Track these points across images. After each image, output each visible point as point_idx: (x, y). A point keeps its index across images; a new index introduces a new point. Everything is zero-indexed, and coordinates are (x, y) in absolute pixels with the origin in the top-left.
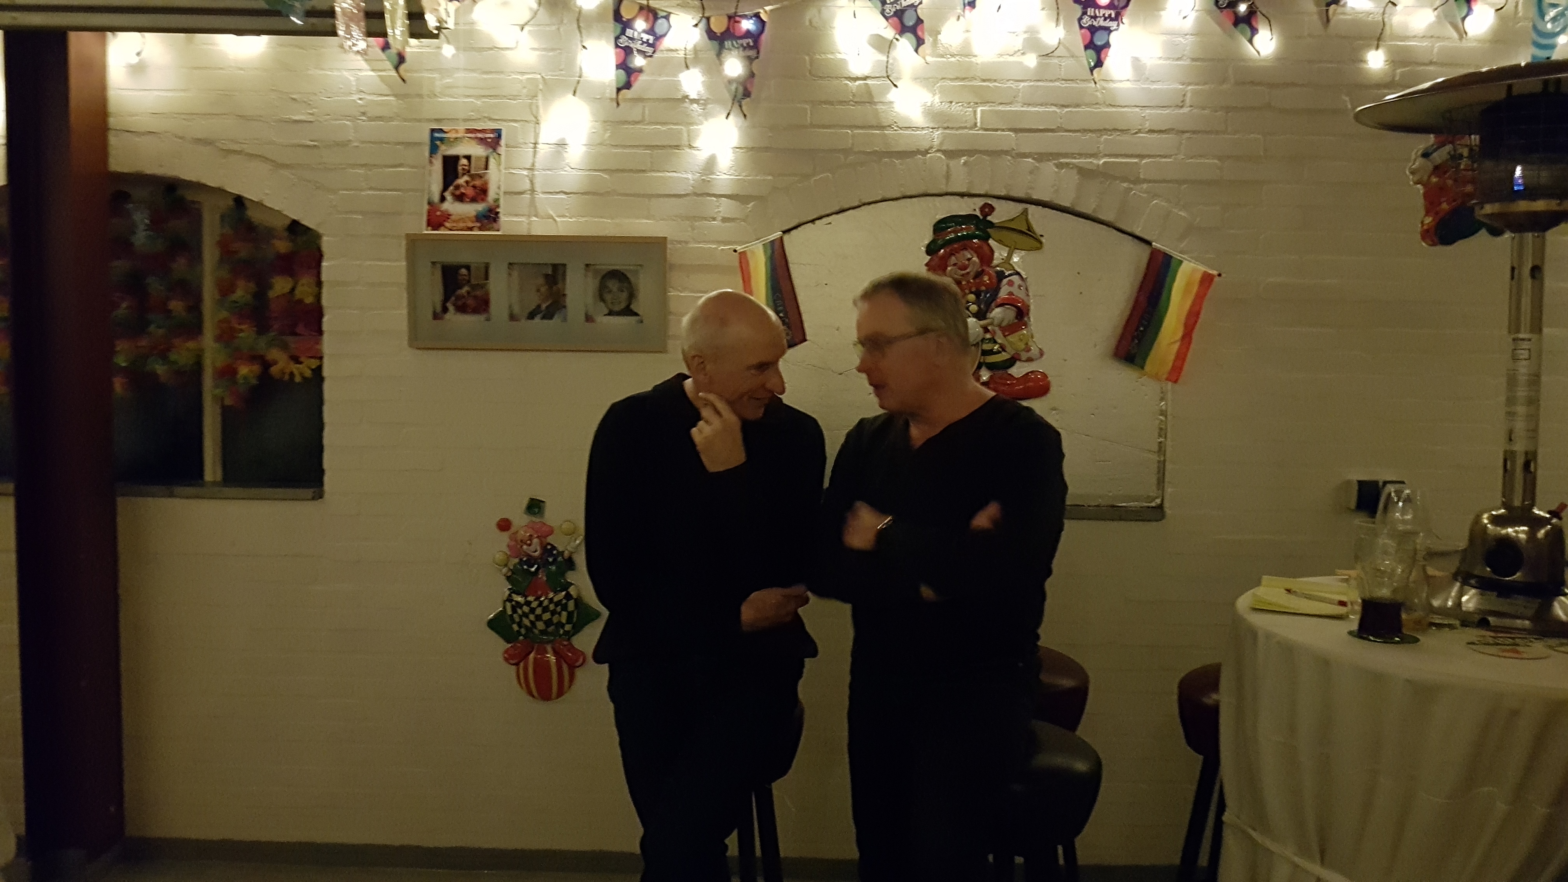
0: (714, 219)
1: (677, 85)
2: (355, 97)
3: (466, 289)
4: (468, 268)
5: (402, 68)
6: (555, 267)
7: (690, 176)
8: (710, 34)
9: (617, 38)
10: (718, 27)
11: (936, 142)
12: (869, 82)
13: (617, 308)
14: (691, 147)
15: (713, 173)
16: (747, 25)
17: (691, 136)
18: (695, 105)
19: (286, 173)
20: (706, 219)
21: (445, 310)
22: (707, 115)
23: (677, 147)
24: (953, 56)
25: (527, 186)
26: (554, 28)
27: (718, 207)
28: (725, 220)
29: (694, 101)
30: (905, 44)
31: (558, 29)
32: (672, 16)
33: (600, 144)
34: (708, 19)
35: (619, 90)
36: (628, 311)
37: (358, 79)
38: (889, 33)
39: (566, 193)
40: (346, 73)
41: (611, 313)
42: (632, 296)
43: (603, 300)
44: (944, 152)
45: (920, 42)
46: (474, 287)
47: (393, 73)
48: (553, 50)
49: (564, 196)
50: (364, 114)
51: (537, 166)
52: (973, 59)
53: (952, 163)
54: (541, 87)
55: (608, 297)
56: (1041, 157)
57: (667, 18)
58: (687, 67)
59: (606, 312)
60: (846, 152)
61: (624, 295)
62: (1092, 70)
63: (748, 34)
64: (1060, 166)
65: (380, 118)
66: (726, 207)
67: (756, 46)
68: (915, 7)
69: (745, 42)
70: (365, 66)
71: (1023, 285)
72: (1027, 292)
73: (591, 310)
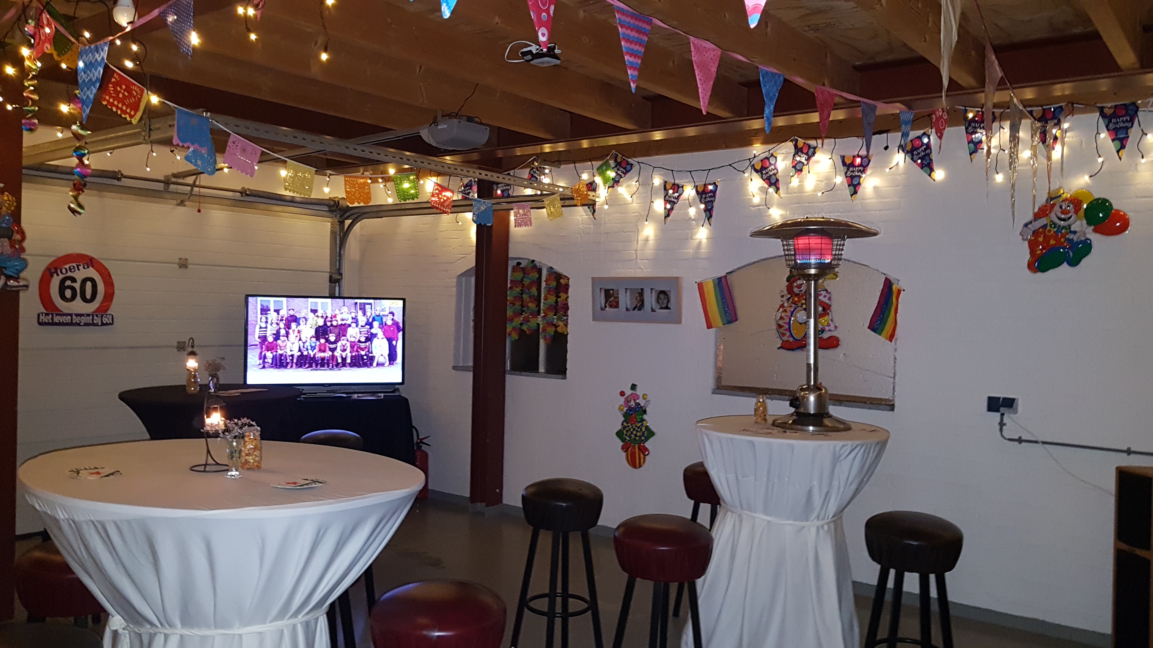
1: (686, 214)
2: (581, 226)
3: (612, 298)
4: (613, 290)
5: (596, 213)
6: (642, 289)
7: (691, 251)
8: (698, 192)
9: (665, 197)
10: (700, 190)
12: (760, 207)
13: (663, 306)
14: (691, 239)
15: (700, 249)
16: (711, 187)
17: (692, 234)
18: (694, 222)
20: (696, 268)
21: (606, 307)
22: (698, 225)
23: (687, 239)
24: (795, 193)
25: (635, 257)
26: (644, 195)
27: (701, 263)
29: (693, 220)
30: (771, 190)
31: (646, 195)
32: (684, 187)
33: (660, 239)
34: (697, 186)
35: (665, 217)
36: (667, 308)
37: (582, 219)
38: (767, 186)
39: (648, 260)
40: (578, 217)
41: (661, 308)
42: (668, 301)
43: (658, 302)
45: (778, 189)
46: (615, 298)
47: (592, 216)
48: (645, 203)
50: (583, 232)
51: (638, 249)
52: (804, 194)
54: (640, 218)
55: (660, 301)
57: (682, 187)
58: (690, 206)
59: (660, 307)
61: (665, 301)
62: (852, 195)
63: (711, 191)
66: (704, 263)
67: (714, 196)
68: (775, 174)
69: (710, 195)
70: (584, 214)
71: (828, 296)
72: (829, 299)
73: (654, 307)
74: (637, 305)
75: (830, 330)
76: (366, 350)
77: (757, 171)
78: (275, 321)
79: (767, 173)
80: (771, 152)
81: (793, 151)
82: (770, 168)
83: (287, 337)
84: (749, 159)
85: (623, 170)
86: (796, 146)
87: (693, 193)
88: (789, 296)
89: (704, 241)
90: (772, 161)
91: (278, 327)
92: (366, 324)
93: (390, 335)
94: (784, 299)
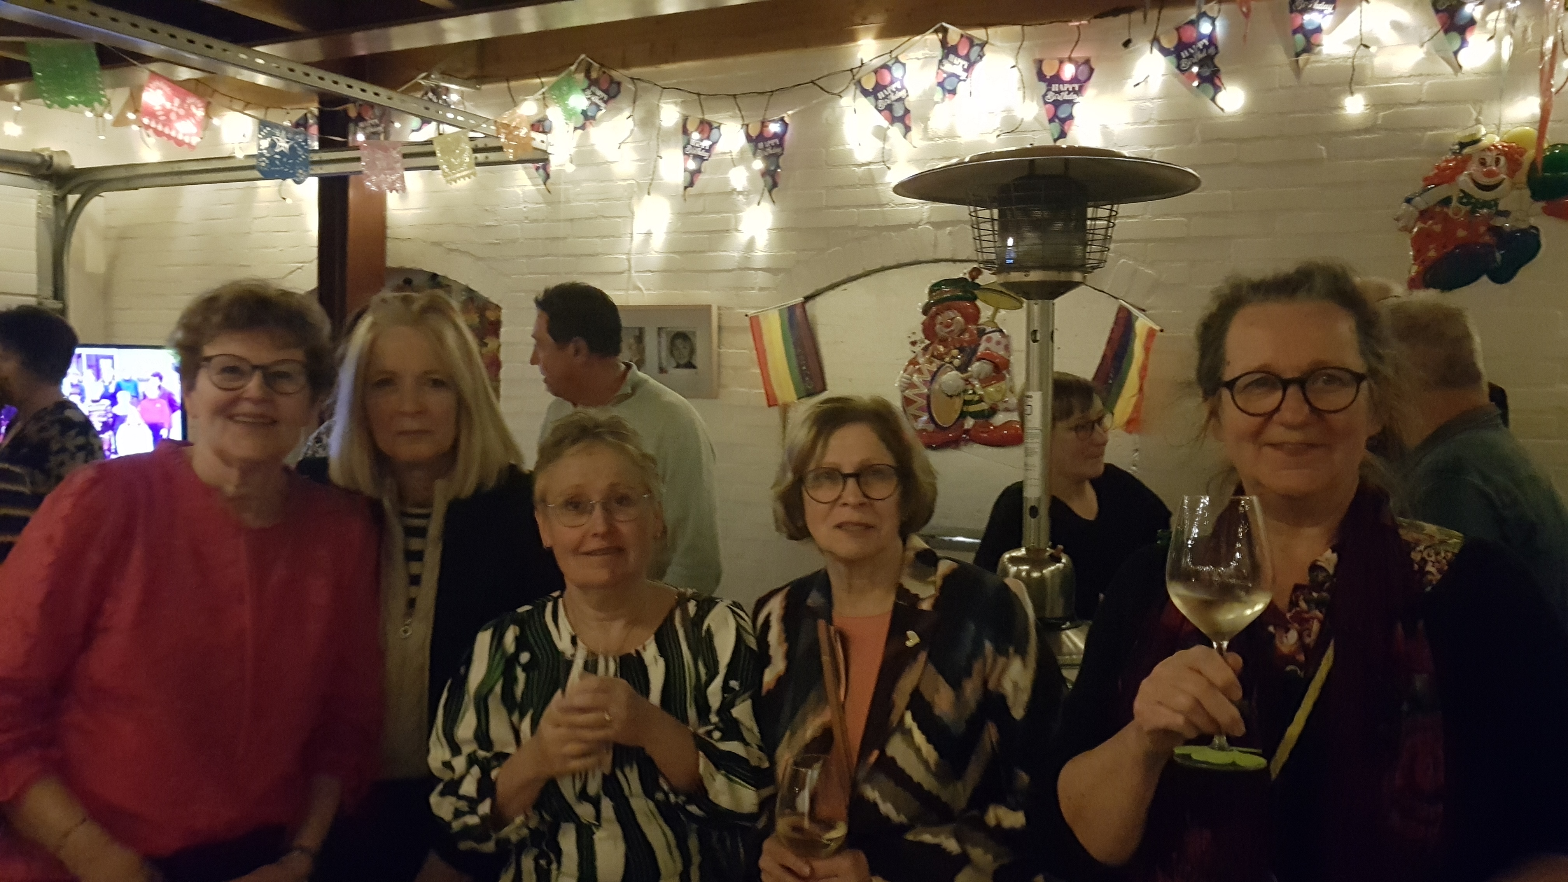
0: (753, 289)
1: (727, 181)
2: (522, 206)
5: (549, 181)
6: (640, 330)
7: (736, 254)
8: (749, 138)
9: (685, 147)
10: (754, 133)
11: (926, 215)
12: (872, 167)
13: (682, 362)
14: (736, 230)
15: (752, 251)
16: (774, 128)
17: (737, 221)
18: (741, 196)
19: (482, 263)
20: (746, 289)
22: (748, 204)
23: (727, 231)
24: (941, 138)
25: (627, 266)
26: (645, 143)
27: (756, 278)
28: (761, 289)
29: (740, 193)
30: (895, 131)
31: (649, 143)
32: (722, 127)
33: (675, 232)
34: (747, 125)
35: (686, 188)
36: (690, 365)
37: (524, 193)
38: (885, 124)
39: (652, 272)
40: (518, 189)
41: (678, 366)
42: (692, 352)
43: (673, 355)
44: (932, 224)
45: (908, 129)
47: (543, 187)
48: (645, 160)
49: (650, 274)
50: (527, 218)
51: (633, 251)
52: (958, 140)
53: (940, 233)
54: (636, 189)
55: (676, 353)
57: (718, 128)
58: (735, 166)
59: (675, 365)
60: (853, 228)
61: (686, 352)
62: (1055, 141)
63: (775, 135)
65: (536, 221)
66: (761, 279)
67: (781, 145)
68: (900, 99)
69: (772, 142)
70: (528, 182)
71: (1004, 341)
72: (1007, 348)
73: (665, 363)
75: (1007, 410)
77: (866, 93)
79: (886, 97)
80: (894, 55)
81: (938, 53)
82: (893, 87)
84: (851, 70)
85: (603, 94)
86: (944, 43)
87: (742, 140)
88: (927, 342)
89: (761, 235)
90: (897, 72)
92: (103, 397)
93: (155, 419)
94: (918, 348)
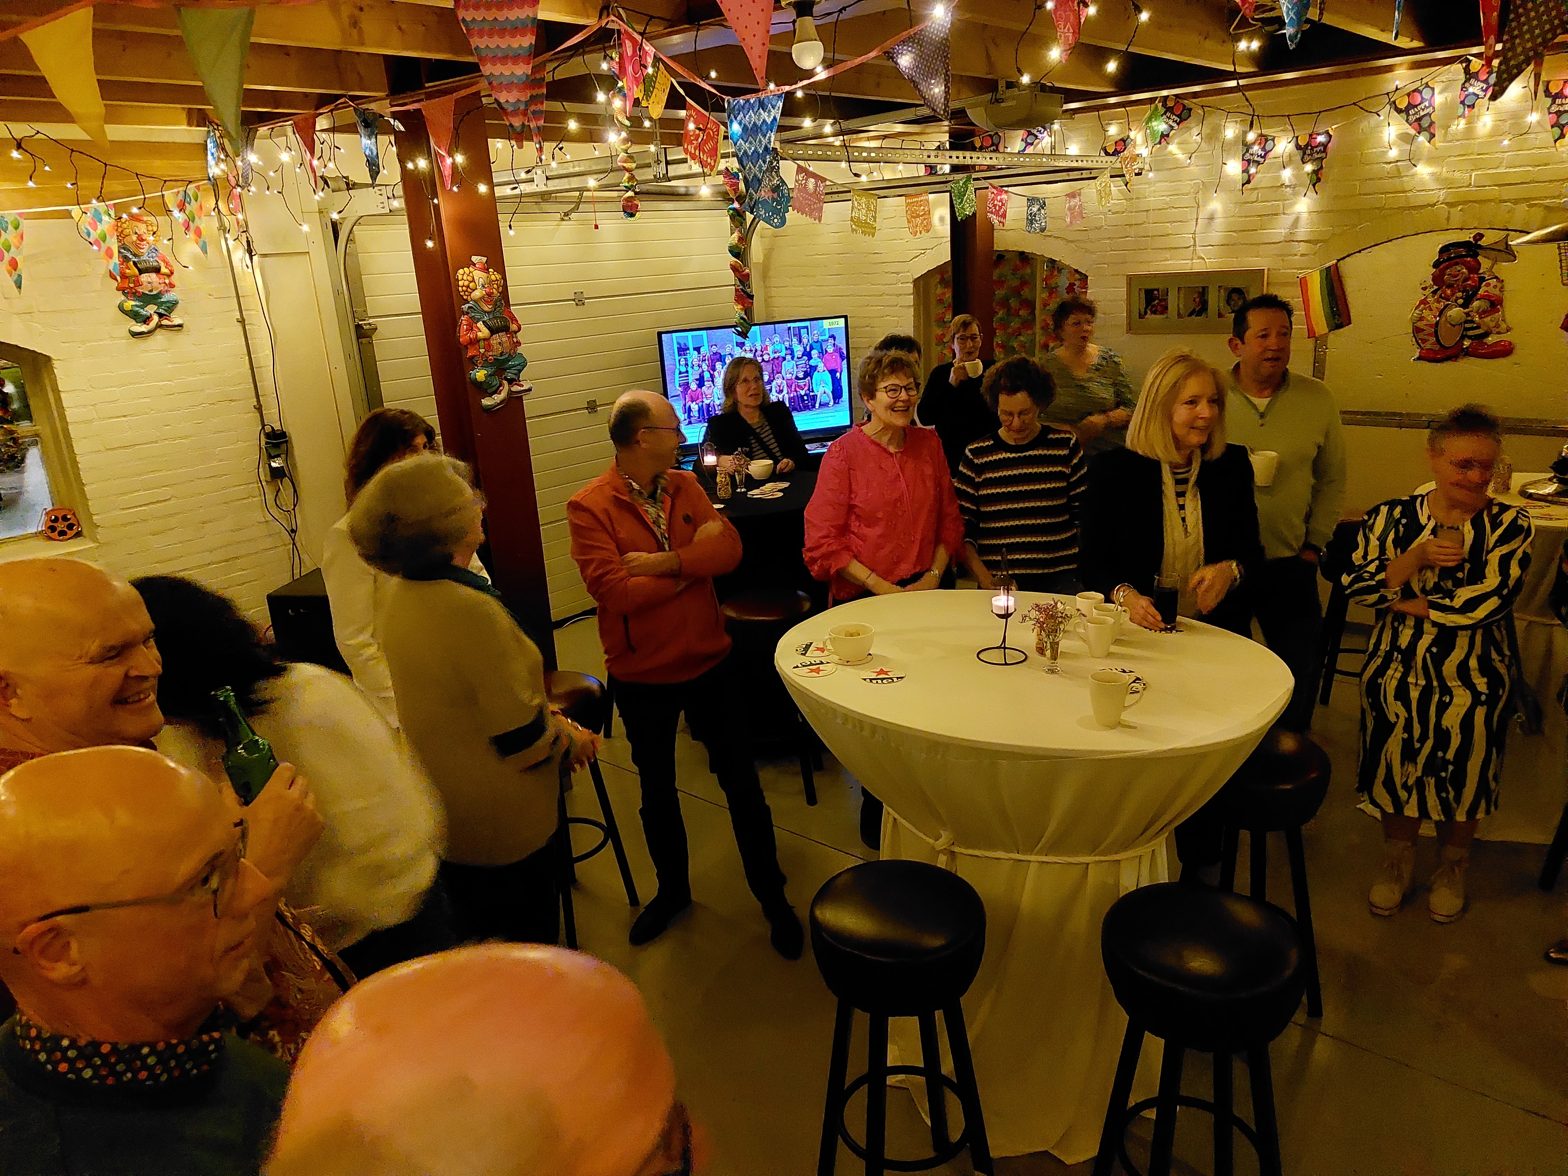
0: (1296, 255)
1: (1278, 178)
3: (1157, 301)
4: (1158, 290)
5: (1129, 184)
6: (1204, 288)
7: (1283, 231)
8: (1298, 147)
9: (1243, 156)
10: (1302, 143)
11: (1441, 198)
12: (1399, 164)
13: (1236, 309)
14: (1284, 214)
15: (1297, 228)
16: (1321, 139)
17: (1285, 207)
18: (1290, 191)
19: (1072, 245)
20: (1291, 255)
21: (1146, 313)
22: (1295, 194)
23: (1277, 214)
24: (1458, 140)
25: (1192, 243)
26: (1210, 153)
27: (1299, 248)
28: (1302, 255)
29: (1287, 187)
30: (1422, 138)
31: (1212, 153)
32: (1276, 139)
33: (1233, 216)
34: (1297, 137)
35: (1243, 185)
38: (1413, 132)
39: (1212, 246)
41: (1233, 312)
42: (1245, 301)
43: (1229, 305)
44: (1446, 204)
45: (1433, 136)
46: (1161, 300)
47: (1125, 188)
49: (1212, 248)
51: (1198, 232)
52: (1473, 141)
53: (1452, 210)
54: (1201, 187)
55: (1232, 303)
56: (1516, 202)
57: (1273, 140)
58: (1285, 167)
59: (1231, 311)
60: (1381, 209)
61: (1241, 301)
62: (1555, 141)
63: (1320, 144)
64: (1531, 206)
65: (1117, 213)
66: (1303, 248)
67: (1325, 151)
68: (1429, 115)
69: (1318, 149)
71: (1499, 285)
72: (1502, 290)
73: (1222, 311)
74: (1194, 310)
75: (1499, 333)
76: (806, 388)
77: (1399, 111)
78: (696, 362)
79: (1416, 113)
80: (1424, 81)
81: (1462, 77)
82: (1422, 106)
83: (713, 381)
84: (1388, 94)
85: (1176, 118)
86: (1467, 70)
87: (1291, 146)
88: (1435, 287)
89: (1305, 216)
90: (1426, 94)
91: (700, 370)
92: (803, 355)
93: (833, 366)
94: (1427, 292)
